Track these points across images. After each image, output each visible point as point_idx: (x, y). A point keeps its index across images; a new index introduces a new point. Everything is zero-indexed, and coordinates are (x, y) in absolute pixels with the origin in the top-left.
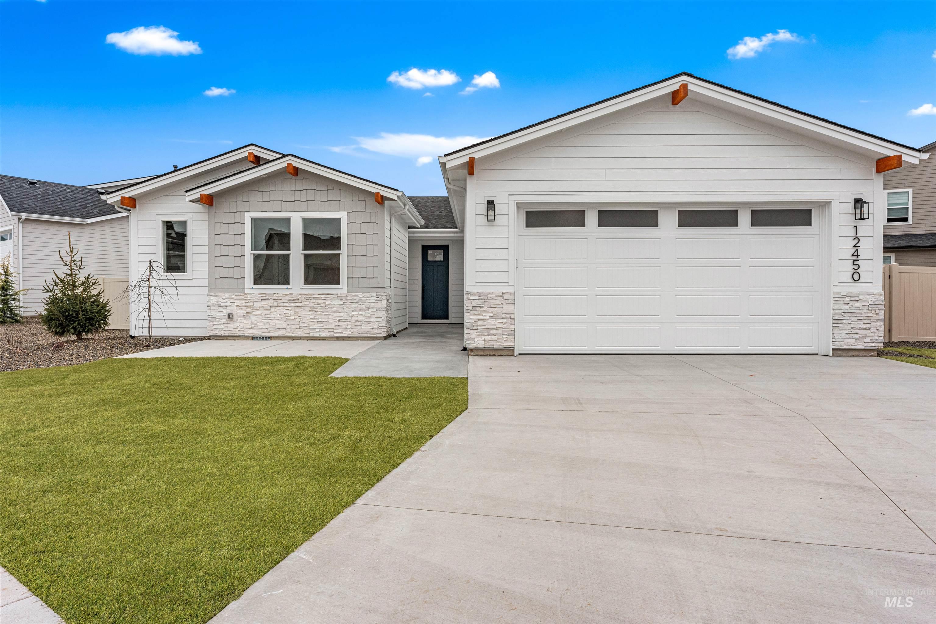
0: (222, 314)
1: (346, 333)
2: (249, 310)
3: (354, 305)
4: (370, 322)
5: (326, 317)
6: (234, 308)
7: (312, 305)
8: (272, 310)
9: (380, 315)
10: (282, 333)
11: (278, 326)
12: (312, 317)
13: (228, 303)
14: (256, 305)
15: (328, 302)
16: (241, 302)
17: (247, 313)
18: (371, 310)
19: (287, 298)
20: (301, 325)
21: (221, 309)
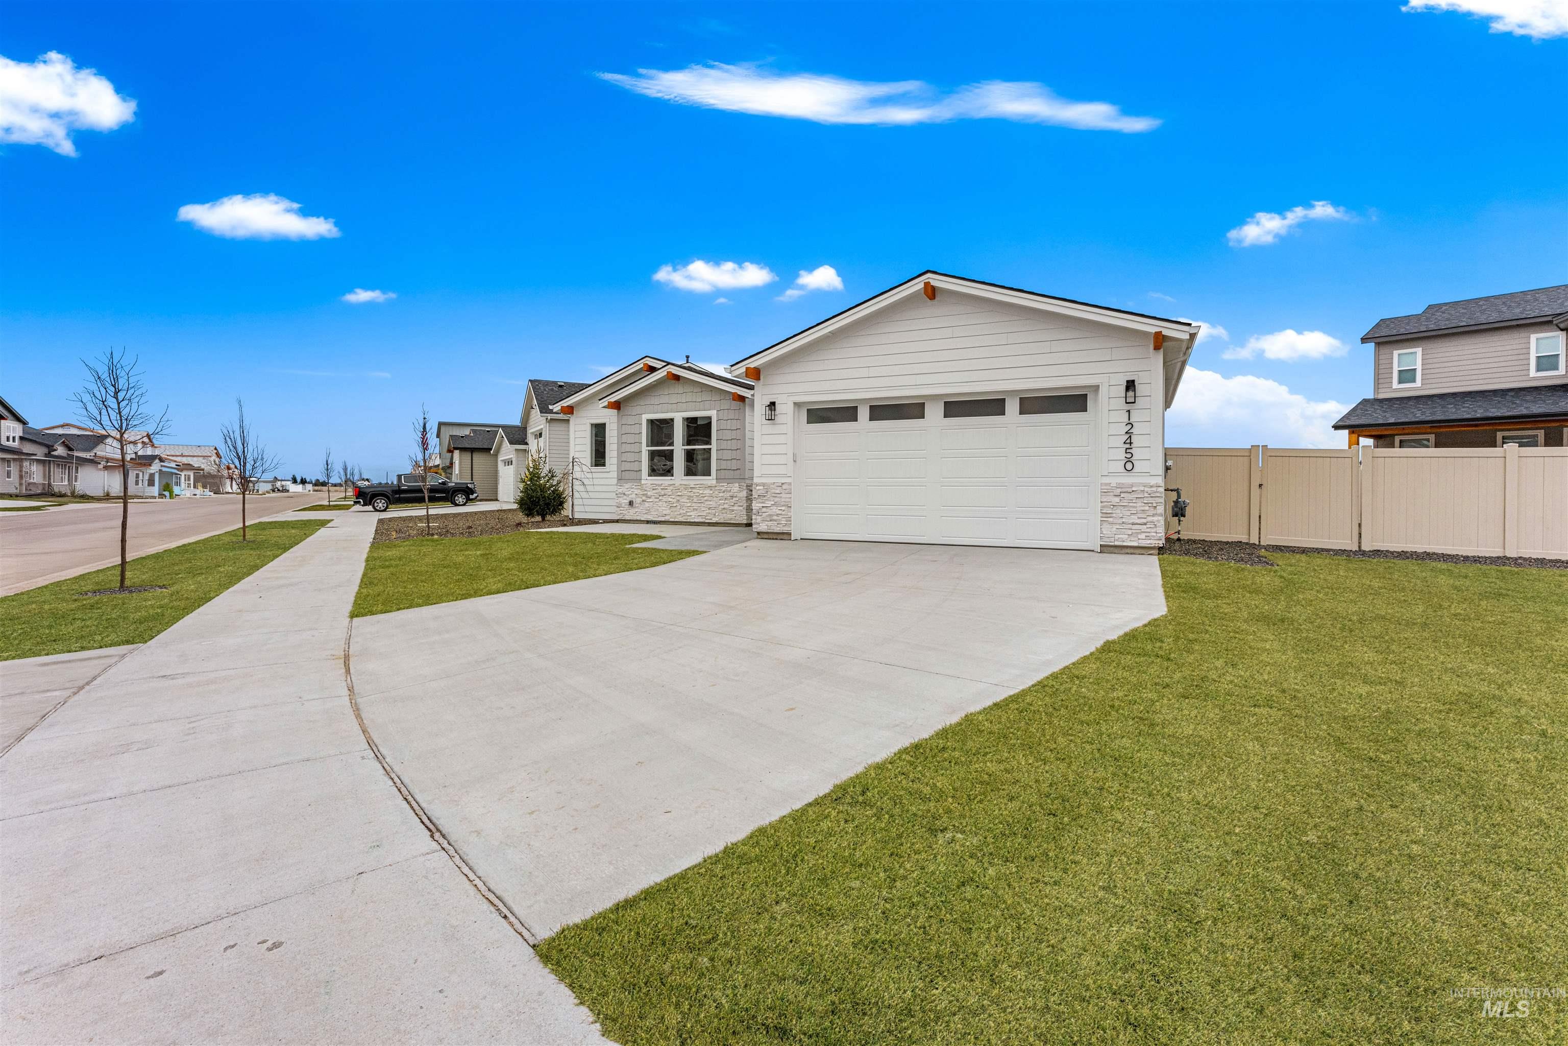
0: (625, 501)
2: (644, 498)
3: (721, 495)
4: (733, 511)
5: (699, 505)
6: (634, 496)
7: (689, 494)
8: (660, 498)
9: (741, 504)
10: (668, 518)
11: (665, 512)
12: (689, 505)
13: (630, 492)
14: (649, 493)
15: (701, 492)
16: (639, 491)
17: (643, 501)
18: (734, 499)
19: (671, 488)
20: (682, 511)
21: (625, 497)
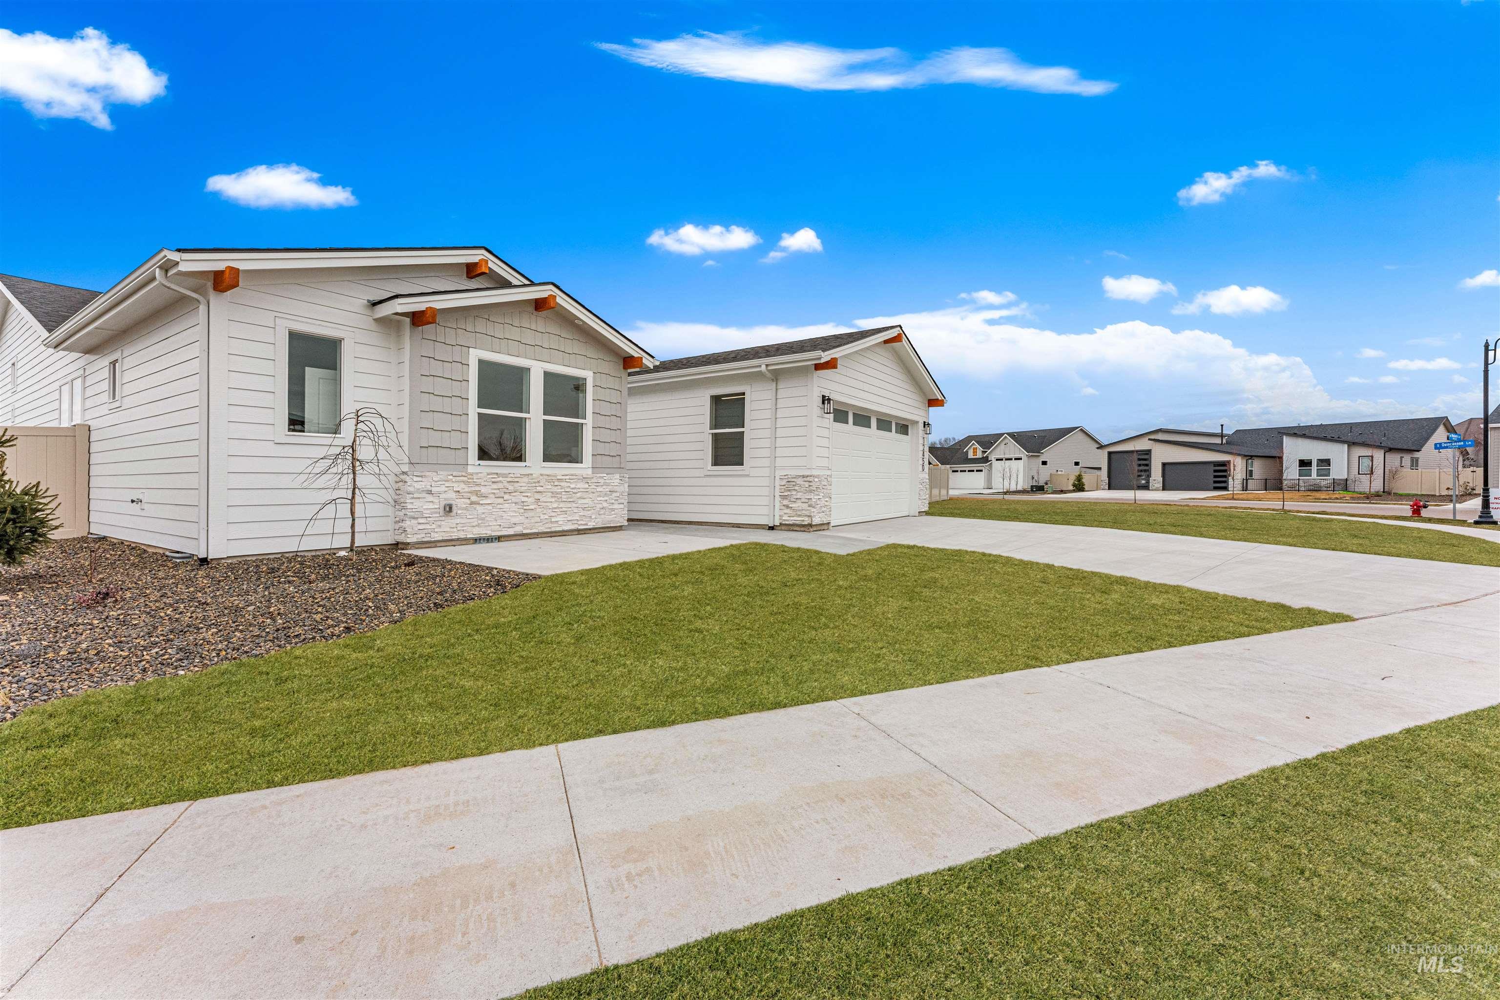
0: (431, 506)
1: (591, 525)
2: (474, 498)
3: (599, 489)
4: (613, 510)
5: (569, 505)
6: (452, 495)
7: (555, 489)
8: (506, 497)
9: (623, 501)
10: (518, 529)
11: (514, 520)
12: (555, 505)
13: (443, 488)
14: (484, 490)
15: (573, 486)
16: (462, 485)
17: (472, 503)
18: (614, 494)
19: (526, 479)
20: (542, 517)
21: (430, 498)
